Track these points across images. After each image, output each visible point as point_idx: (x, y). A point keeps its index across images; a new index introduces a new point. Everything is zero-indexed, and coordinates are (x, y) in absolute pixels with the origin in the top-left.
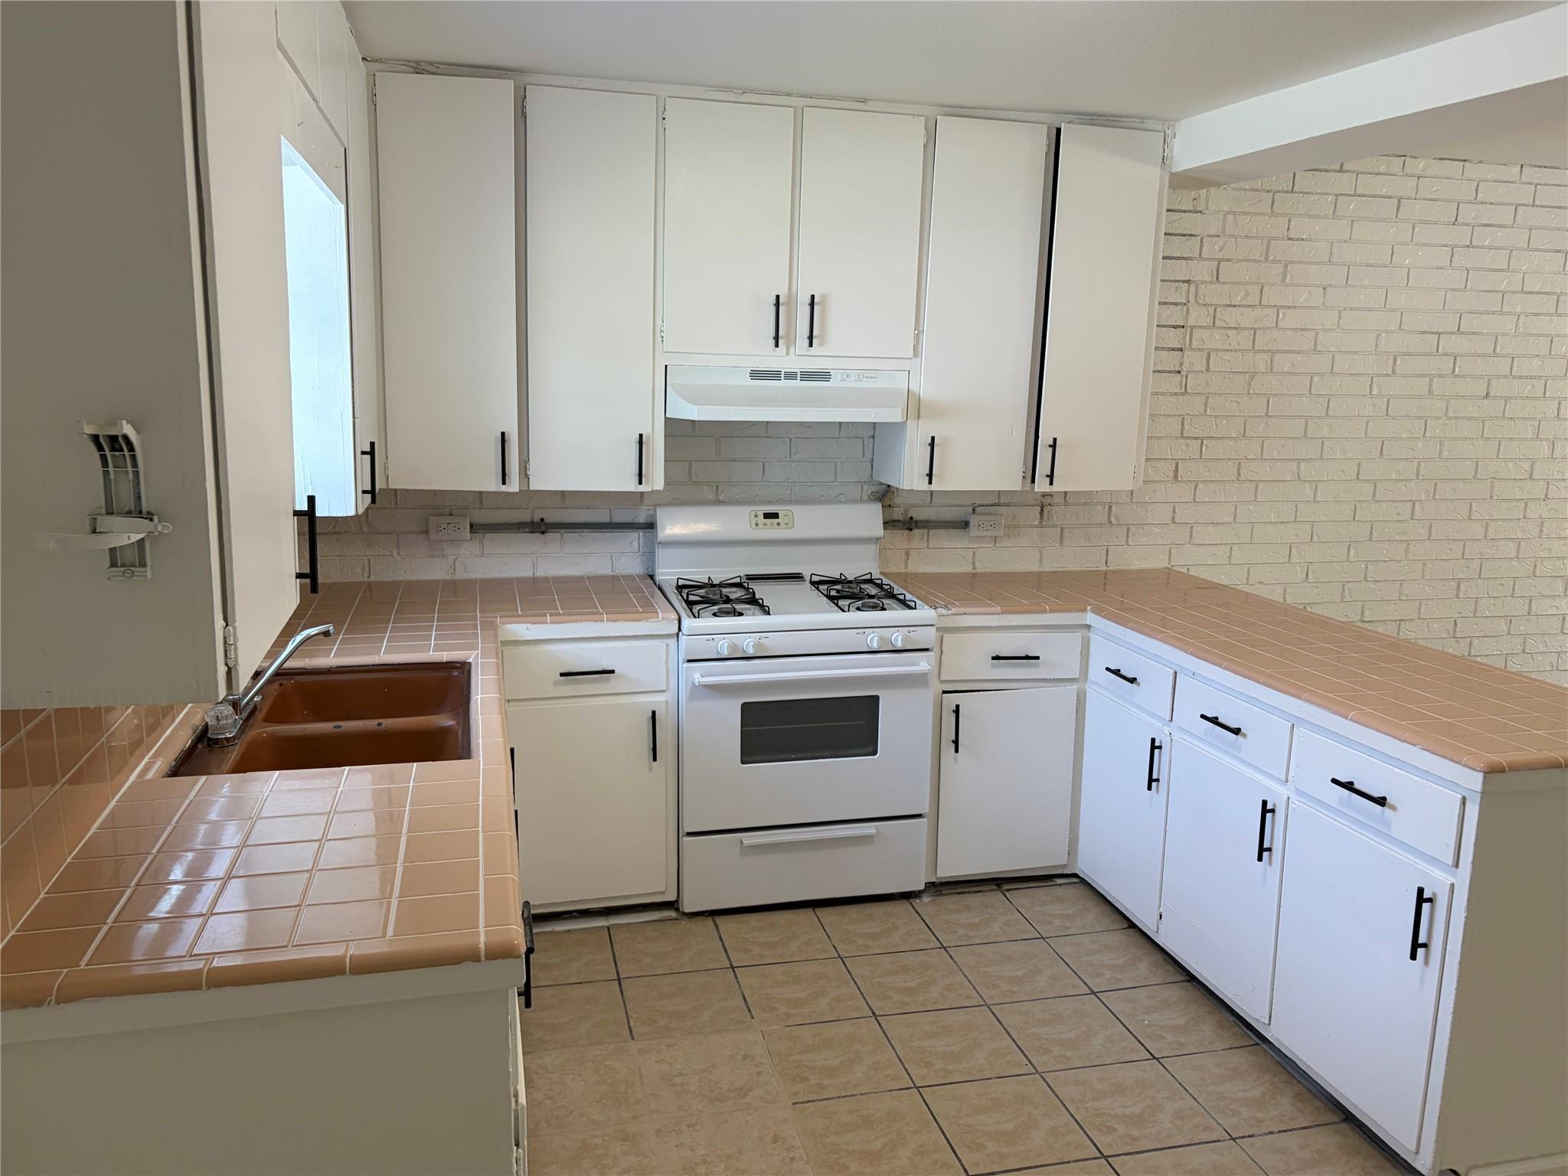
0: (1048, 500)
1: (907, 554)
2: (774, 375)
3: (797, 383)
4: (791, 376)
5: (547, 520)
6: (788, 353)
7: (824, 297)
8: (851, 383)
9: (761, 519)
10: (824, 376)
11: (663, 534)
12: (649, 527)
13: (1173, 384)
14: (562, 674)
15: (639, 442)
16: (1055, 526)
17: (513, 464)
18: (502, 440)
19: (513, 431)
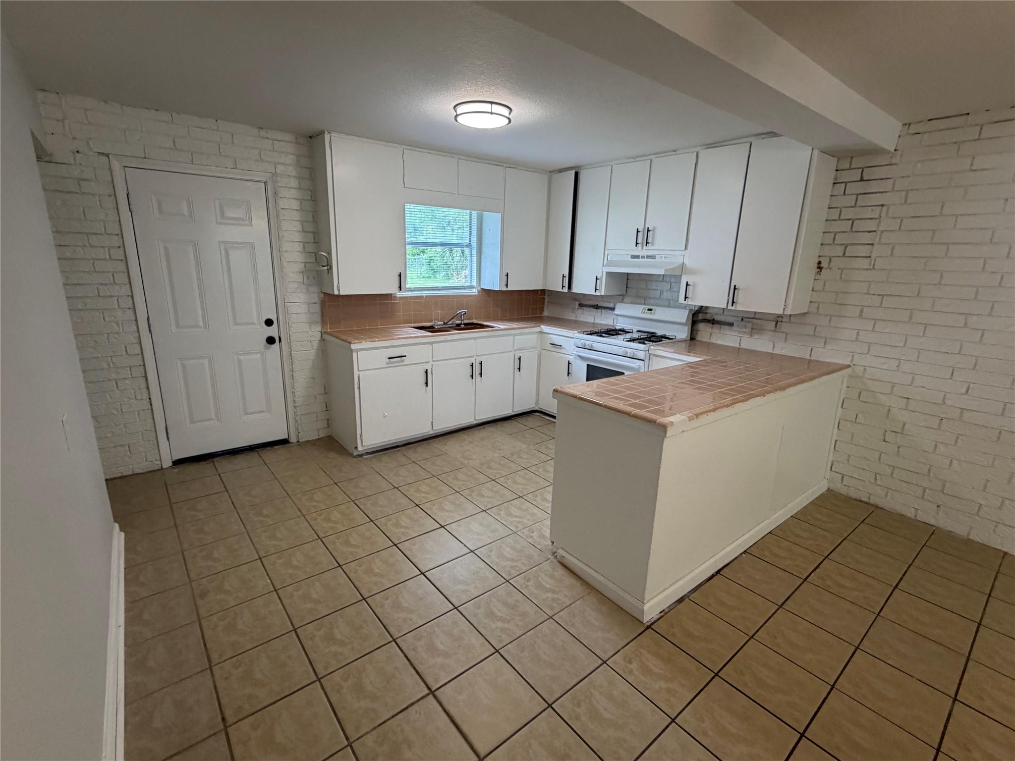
0: (780, 319)
1: (711, 334)
2: (637, 257)
3: (645, 260)
4: (643, 257)
5: (599, 305)
6: (642, 249)
7: (654, 229)
8: (663, 260)
9: (646, 311)
10: (653, 257)
11: (616, 312)
12: (613, 309)
13: (864, 264)
14: (551, 344)
15: (597, 279)
16: (783, 332)
17: (566, 284)
18: (563, 277)
19: (567, 274)
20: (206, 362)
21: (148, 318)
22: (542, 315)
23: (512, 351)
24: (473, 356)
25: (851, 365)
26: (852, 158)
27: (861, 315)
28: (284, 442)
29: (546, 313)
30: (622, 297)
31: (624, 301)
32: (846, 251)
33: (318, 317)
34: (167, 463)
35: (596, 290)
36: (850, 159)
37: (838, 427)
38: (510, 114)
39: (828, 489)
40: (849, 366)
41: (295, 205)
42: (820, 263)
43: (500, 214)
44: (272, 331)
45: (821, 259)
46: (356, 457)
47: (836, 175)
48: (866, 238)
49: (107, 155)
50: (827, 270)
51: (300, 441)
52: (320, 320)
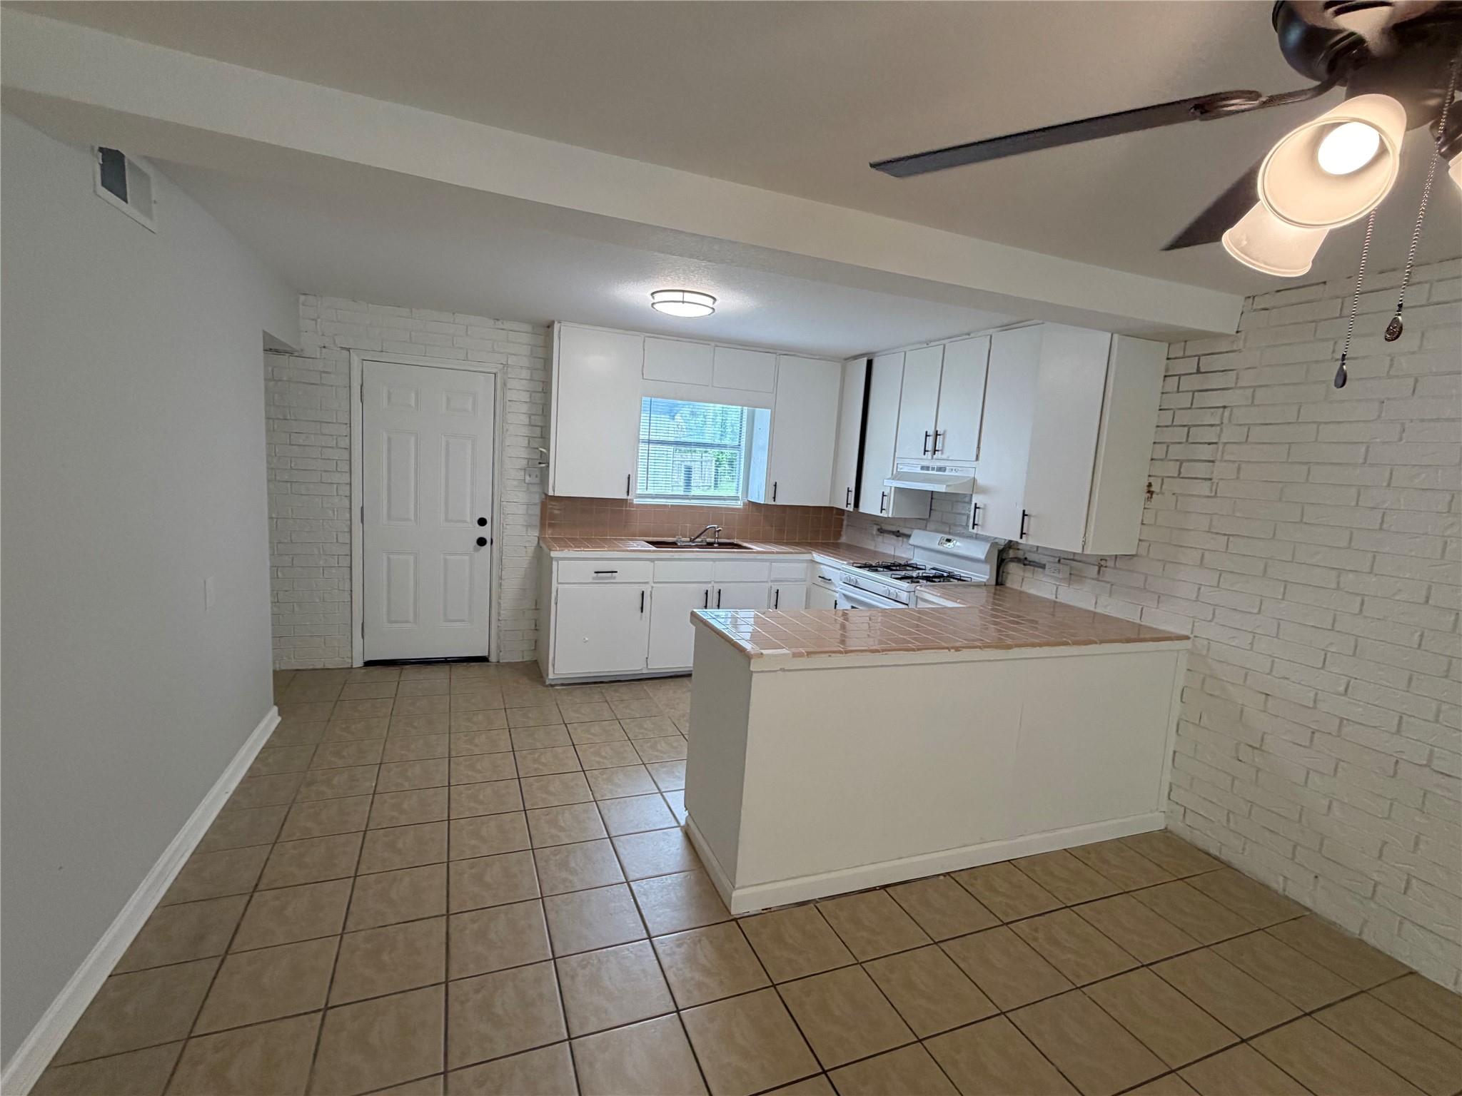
0: (1103, 563)
1: (1023, 579)
2: (928, 468)
3: (934, 472)
5: (901, 532)
6: (931, 458)
7: (943, 432)
8: (953, 473)
9: (944, 541)
10: (942, 469)
11: (912, 541)
12: (908, 536)
13: (1204, 488)
14: (820, 577)
15: (883, 495)
16: (1108, 582)
17: (852, 500)
18: (848, 491)
19: (853, 488)
20: (411, 558)
21: (362, 508)
22: (839, 541)
23: (767, 582)
24: (710, 582)
25: (1191, 636)
26: (1185, 342)
27: (1202, 564)
28: (483, 659)
29: (843, 539)
30: (924, 523)
31: (928, 528)
32: (1182, 470)
33: (536, 521)
34: (358, 663)
35: (882, 509)
36: (1183, 344)
37: (1177, 731)
38: (714, 303)
39: (1166, 828)
40: (1187, 638)
41: (525, 397)
42: (1150, 485)
43: (769, 411)
44: (484, 532)
45: (1152, 480)
46: (547, 686)
47: (1167, 365)
48: (1205, 453)
49: (348, 350)
50: (1160, 495)
51: (501, 661)
52: (538, 524)
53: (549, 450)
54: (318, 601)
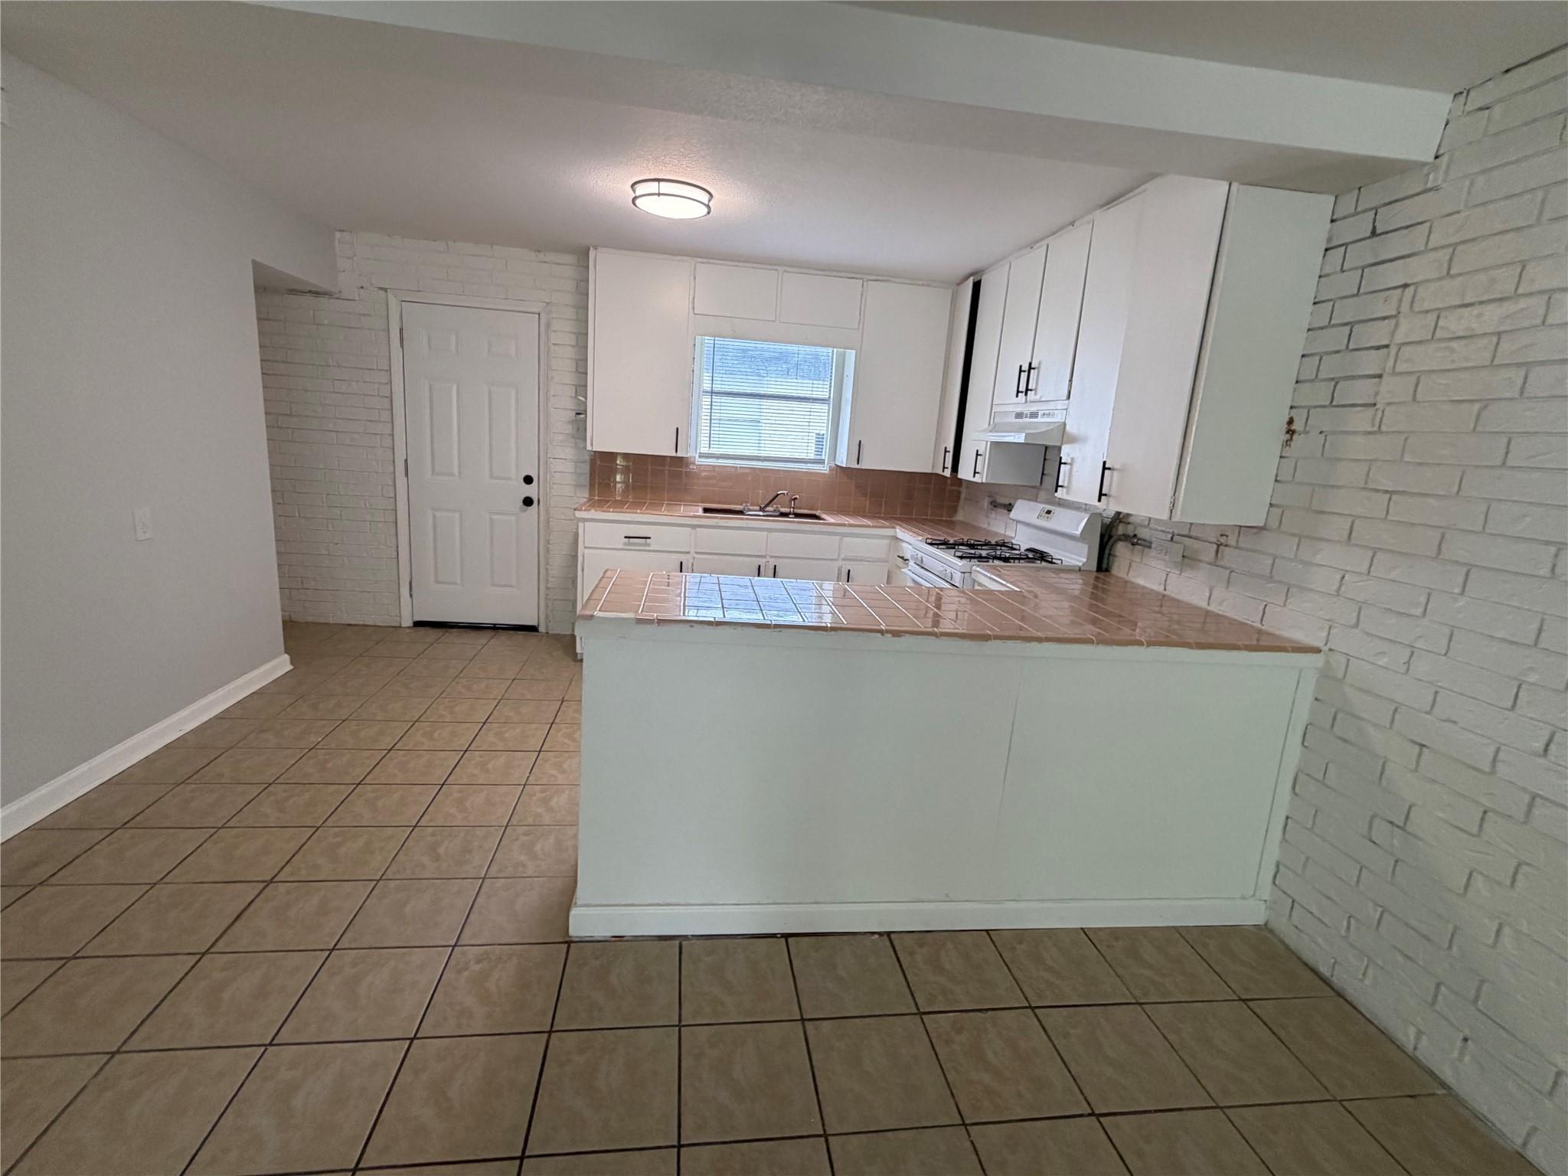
0: (1223, 538)
1: (1131, 565)
2: (1020, 415)
3: (1028, 420)
4: (1026, 416)
6: (1022, 401)
7: (1036, 364)
8: (1044, 419)
9: (1044, 514)
10: (1036, 415)
11: (1013, 514)
12: (1009, 507)
13: (1363, 421)
14: (899, 557)
15: (977, 455)
16: (1227, 568)
17: (949, 463)
18: (946, 451)
19: (951, 447)
20: (457, 515)
21: (406, 461)
22: (954, 519)
23: (837, 560)
24: (763, 557)
25: (1326, 648)
26: (1360, 189)
27: (1350, 539)
28: (533, 629)
29: (960, 516)
31: (1038, 500)
32: (1336, 394)
33: (585, 480)
34: (407, 622)
35: (975, 473)
36: (1357, 191)
37: (1294, 787)
39: (1266, 924)
40: (1318, 651)
43: (854, 351)
44: (531, 491)
45: (1294, 413)
47: (1331, 229)
48: (1370, 363)
49: (385, 290)
50: (1302, 435)
51: (547, 632)
52: (588, 484)
53: (586, 399)
54: (365, 555)
